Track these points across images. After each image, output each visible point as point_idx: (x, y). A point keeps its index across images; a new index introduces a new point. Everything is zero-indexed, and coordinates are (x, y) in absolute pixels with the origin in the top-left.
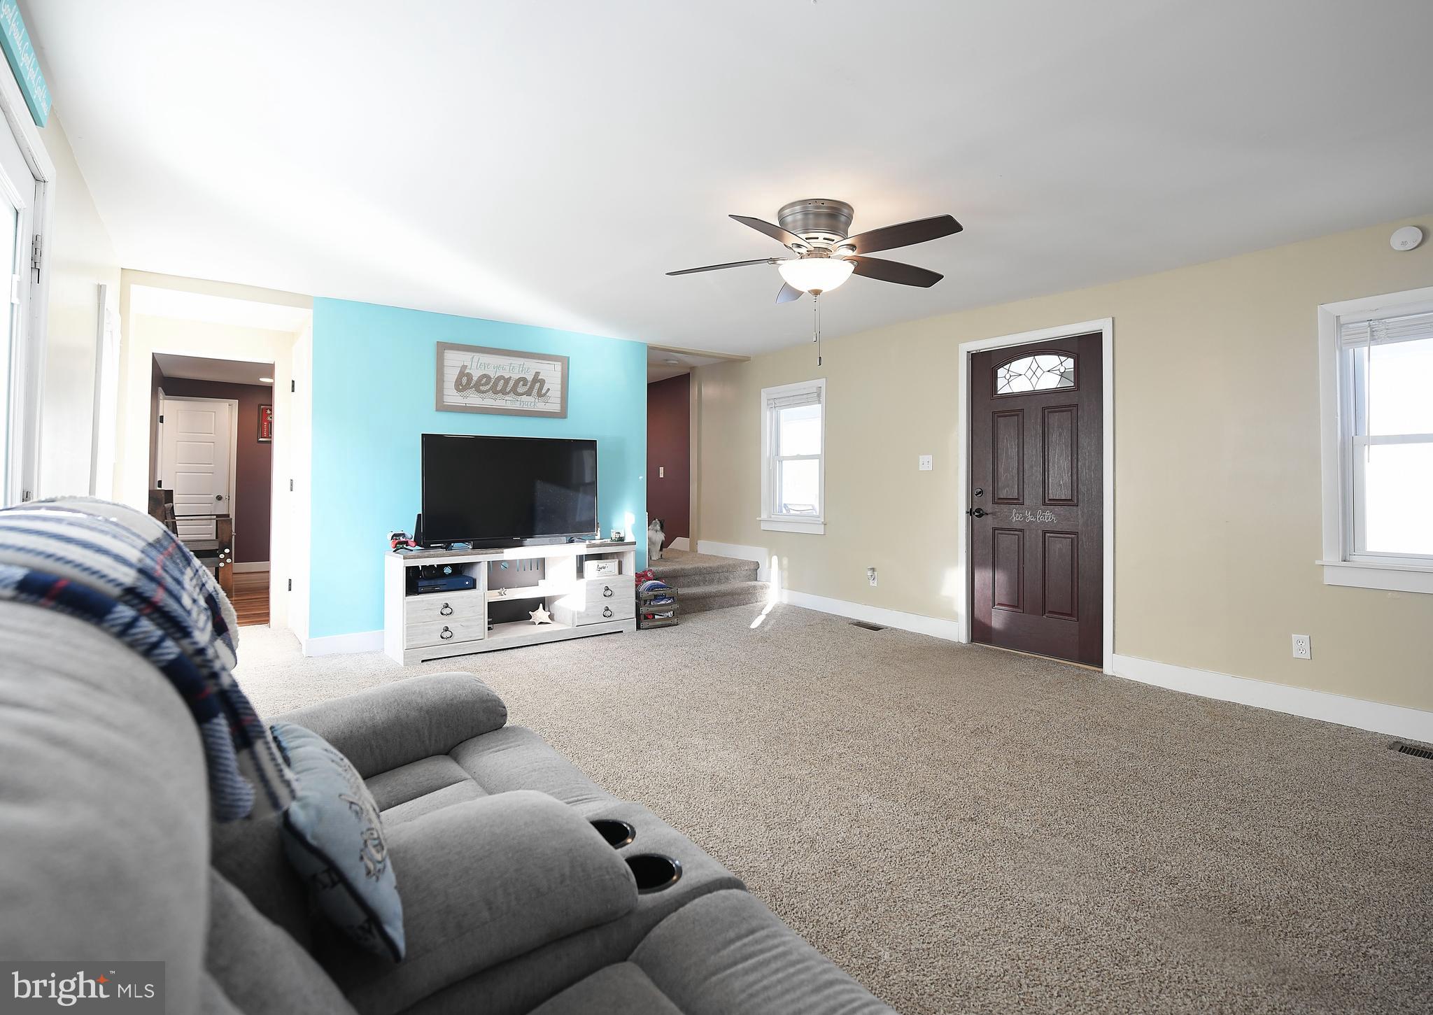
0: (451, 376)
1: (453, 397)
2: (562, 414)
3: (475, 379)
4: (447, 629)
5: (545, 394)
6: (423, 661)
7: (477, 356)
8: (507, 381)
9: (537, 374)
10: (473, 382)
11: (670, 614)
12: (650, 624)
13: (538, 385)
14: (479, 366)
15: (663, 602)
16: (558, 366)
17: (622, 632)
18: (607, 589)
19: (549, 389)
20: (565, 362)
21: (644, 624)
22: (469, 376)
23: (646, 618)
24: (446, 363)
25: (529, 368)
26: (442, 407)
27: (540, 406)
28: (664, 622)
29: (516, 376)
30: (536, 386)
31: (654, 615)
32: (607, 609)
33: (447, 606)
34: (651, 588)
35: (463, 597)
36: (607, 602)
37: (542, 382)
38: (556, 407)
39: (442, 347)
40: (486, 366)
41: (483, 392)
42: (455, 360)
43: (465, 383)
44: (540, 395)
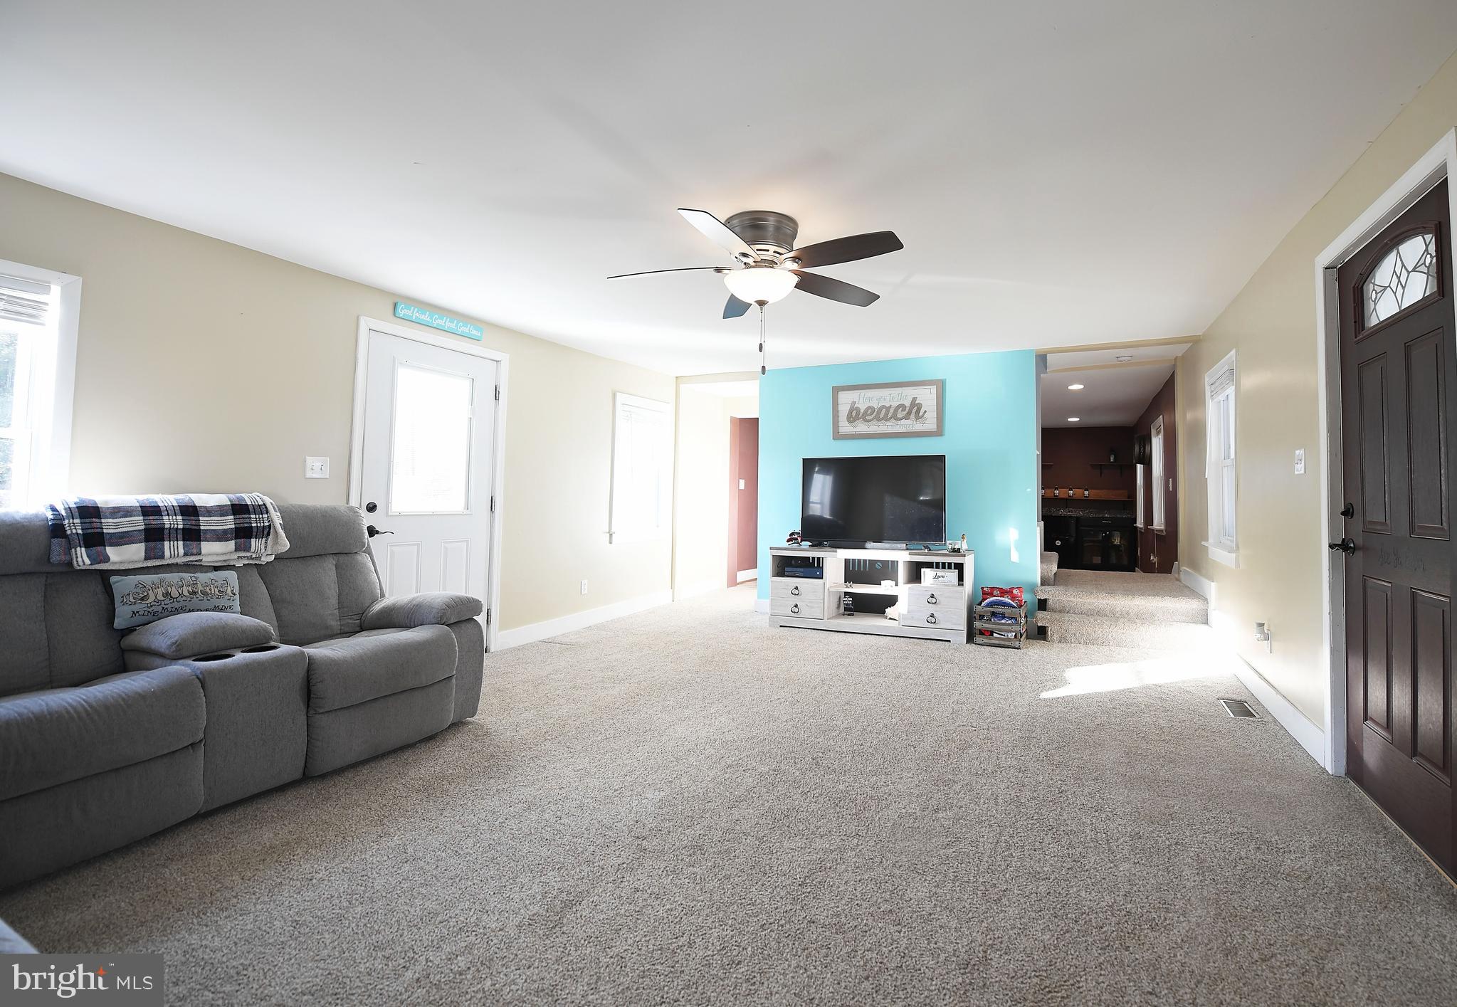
0: (844, 410)
1: (845, 428)
2: (939, 432)
3: (862, 411)
4: (796, 606)
5: (922, 416)
6: (781, 626)
7: (863, 392)
8: (888, 409)
9: (914, 399)
10: (861, 414)
11: (1011, 635)
12: (986, 641)
13: (915, 408)
14: (865, 400)
15: (1003, 621)
16: (934, 389)
17: (949, 641)
18: (932, 596)
19: (925, 411)
20: (941, 385)
21: (978, 639)
22: (858, 410)
23: (982, 633)
24: (840, 402)
25: (905, 396)
26: (837, 436)
27: (918, 427)
28: (1002, 643)
29: (895, 404)
30: (915, 410)
31: (991, 633)
32: (932, 616)
33: (796, 588)
34: (991, 605)
35: (808, 584)
36: (932, 609)
37: (919, 407)
38: (931, 425)
39: (836, 390)
40: (870, 399)
41: (869, 421)
42: (846, 399)
43: (854, 416)
44: (918, 417)
